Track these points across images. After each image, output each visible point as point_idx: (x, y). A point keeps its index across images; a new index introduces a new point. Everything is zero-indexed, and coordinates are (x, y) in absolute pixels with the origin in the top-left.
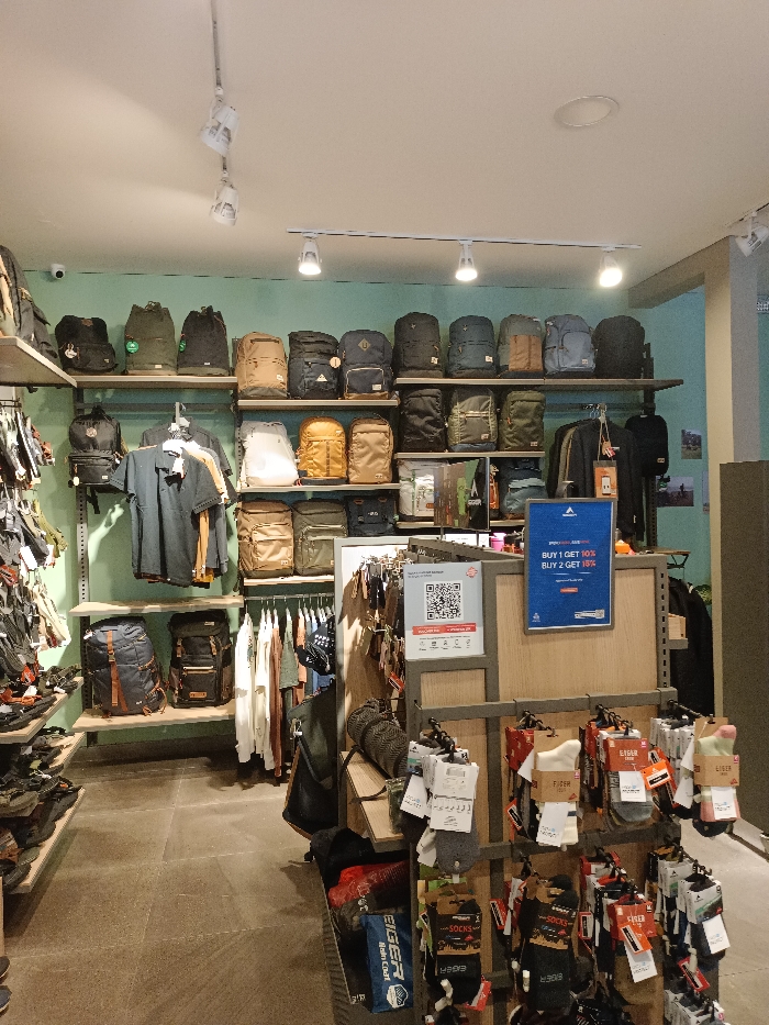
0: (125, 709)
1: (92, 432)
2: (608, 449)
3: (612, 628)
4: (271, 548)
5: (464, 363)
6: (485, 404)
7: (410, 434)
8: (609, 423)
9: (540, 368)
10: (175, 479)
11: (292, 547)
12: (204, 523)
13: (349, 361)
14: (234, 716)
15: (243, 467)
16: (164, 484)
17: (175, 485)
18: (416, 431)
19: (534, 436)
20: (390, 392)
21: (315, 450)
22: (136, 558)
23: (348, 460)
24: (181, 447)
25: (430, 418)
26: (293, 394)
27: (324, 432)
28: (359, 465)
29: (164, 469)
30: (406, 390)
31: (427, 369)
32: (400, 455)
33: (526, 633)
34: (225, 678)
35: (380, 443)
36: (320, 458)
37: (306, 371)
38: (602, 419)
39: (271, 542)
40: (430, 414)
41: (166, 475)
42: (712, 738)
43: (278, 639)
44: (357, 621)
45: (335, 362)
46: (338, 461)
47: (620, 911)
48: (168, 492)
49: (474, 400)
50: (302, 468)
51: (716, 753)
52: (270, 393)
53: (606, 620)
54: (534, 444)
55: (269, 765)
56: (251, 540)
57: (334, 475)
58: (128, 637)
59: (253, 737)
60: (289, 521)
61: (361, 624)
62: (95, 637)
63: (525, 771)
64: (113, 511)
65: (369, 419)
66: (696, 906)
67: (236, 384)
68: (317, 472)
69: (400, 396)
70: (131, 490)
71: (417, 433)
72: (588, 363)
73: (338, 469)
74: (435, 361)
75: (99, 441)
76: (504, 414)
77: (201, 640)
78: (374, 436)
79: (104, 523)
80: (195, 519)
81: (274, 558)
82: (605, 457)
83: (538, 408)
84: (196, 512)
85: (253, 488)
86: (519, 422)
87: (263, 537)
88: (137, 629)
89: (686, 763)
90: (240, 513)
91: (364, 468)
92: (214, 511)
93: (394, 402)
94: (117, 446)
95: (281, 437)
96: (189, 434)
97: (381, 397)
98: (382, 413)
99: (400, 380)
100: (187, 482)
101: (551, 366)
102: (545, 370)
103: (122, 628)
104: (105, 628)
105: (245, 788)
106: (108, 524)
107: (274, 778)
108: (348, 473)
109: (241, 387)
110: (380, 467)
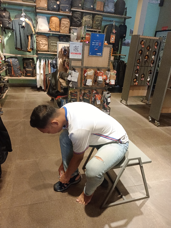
0: (15, 76)
1: (4, 14)
2: (114, 31)
3: (102, 57)
4: (43, 45)
5: (86, 7)
6: (90, 17)
7: (74, 23)
8: (115, 25)
9: (103, 10)
10: (23, 27)
11: (48, 46)
12: (30, 38)
13: (61, 3)
14: (36, 79)
15: (37, 26)
16: (21, 28)
17: (23, 28)
18: (75, 22)
19: (100, 26)
20: (70, 12)
21: (53, 24)
22: (15, 44)
23: (60, 27)
24: (24, 20)
25: (78, 19)
26: (48, 10)
27: (55, 20)
28: (62, 29)
29: (21, 25)
30: (73, 12)
31: (78, 7)
32: (71, 27)
33: (88, 56)
34: (34, 72)
35: (67, 24)
36: (54, 26)
37: (52, 4)
38: (114, 24)
39: (43, 44)
40: (78, 18)
41: (21, 26)
42: (113, 73)
43: (45, 64)
44: (61, 59)
45: (58, 3)
46: (58, 27)
47: (96, 95)
48: (22, 30)
49: (88, 16)
50: (50, 28)
51: (113, 75)
52: (43, 9)
53: (101, 55)
54: (99, 28)
55: (43, 88)
56: (39, 43)
57: (57, 30)
58: (15, 61)
59: (40, 83)
60: (47, 40)
61: (62, 59)
62: (8, 60)
63: (85, 75)
64: (9, 34)
65: (65, 18)
66: (107, 96)
67: (36, 6)
68: (53, 29)
69: (72, 13)
70: (14, 29)
71: (75, 23)
72: (113, 10)
73: (58, 29)
74: (80, 5)
75: (6, 16)
76: (94, 20)
77: (29, 64)
78: (66, 22)
79: (7, 36)
80: (28, 36)
81: (44, 48)
82: (113, 33)
83: (101, 20)
84: (28, 35)
85: (39, 31)
86: (97, 23)
87: (42, 43)
88: (16, 60)
89: (109, 76)
90: (37, 37)
91: (64, 30)
92: (32, 35)
93: (71, 14)
94: (9, 18)
95: (46, 20)
96: (26, 17)
97: (68, 13)
98: (68, 17)
99: (72, 9)
100: (26, 28)
101: (105, 10)
102: (104, 11)
103: (13, 59)
104: (10, 59)
105: (39, 92)
106: (8, 37)
107: (44, 91)
108: (60, 30)
109: (37, 7)
110: (67, 30)
